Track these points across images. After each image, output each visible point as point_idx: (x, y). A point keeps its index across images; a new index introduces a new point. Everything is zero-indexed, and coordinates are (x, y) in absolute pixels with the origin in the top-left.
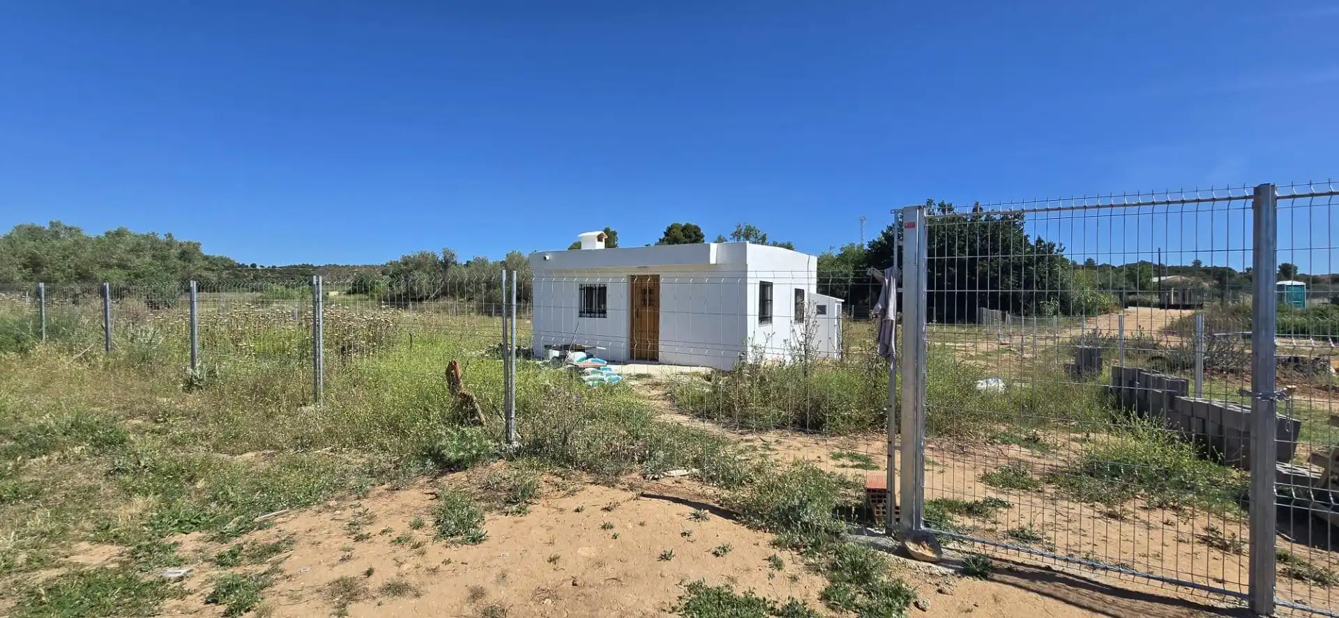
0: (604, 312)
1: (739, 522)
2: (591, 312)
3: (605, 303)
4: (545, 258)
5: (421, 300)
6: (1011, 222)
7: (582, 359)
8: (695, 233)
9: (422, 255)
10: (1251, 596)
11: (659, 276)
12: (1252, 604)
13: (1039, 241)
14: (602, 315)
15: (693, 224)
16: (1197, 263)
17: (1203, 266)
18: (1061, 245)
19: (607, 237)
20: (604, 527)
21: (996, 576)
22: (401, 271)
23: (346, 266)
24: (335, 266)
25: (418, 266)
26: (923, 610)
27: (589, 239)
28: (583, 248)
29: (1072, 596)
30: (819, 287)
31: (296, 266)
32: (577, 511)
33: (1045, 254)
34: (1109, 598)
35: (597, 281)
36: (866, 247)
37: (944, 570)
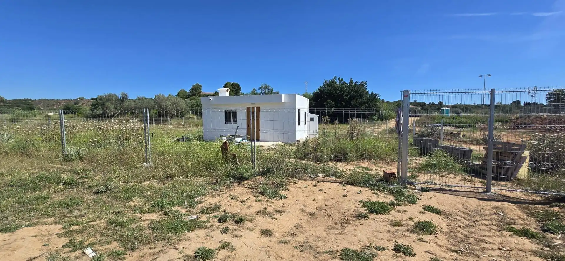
0: (236, 122)
2: (230, 122)
3: (236, 118)
4: (210, 99)
5: (111, 117)
6: (363, 85)
7: (241, 140)
8: (237, 86)
9: (109, 95)
10: (487, 188)
11: (259, 107)
12: (487, 190)
13: (372, 93)
14: (235, 123)
15: (237, 83)
16: (415, 101)
17: (417, 102)
18: (379, 94)
19: (230, 90)
20: (319, 190)
21: (431, 191)
22: (97, 103)
23: (53, 100)
24: (45, 100)
25: (108, 100)
26: (421, 200)
27: (223, 91)
28: (220, 95)
29: (450, 193)
30: (309, 111)
31: (20, 100)
32: (305, 187)
33: (374, 97)
34: (458, 193)
35: (232, 109)
36: (312, 94)
37: (418, 191)
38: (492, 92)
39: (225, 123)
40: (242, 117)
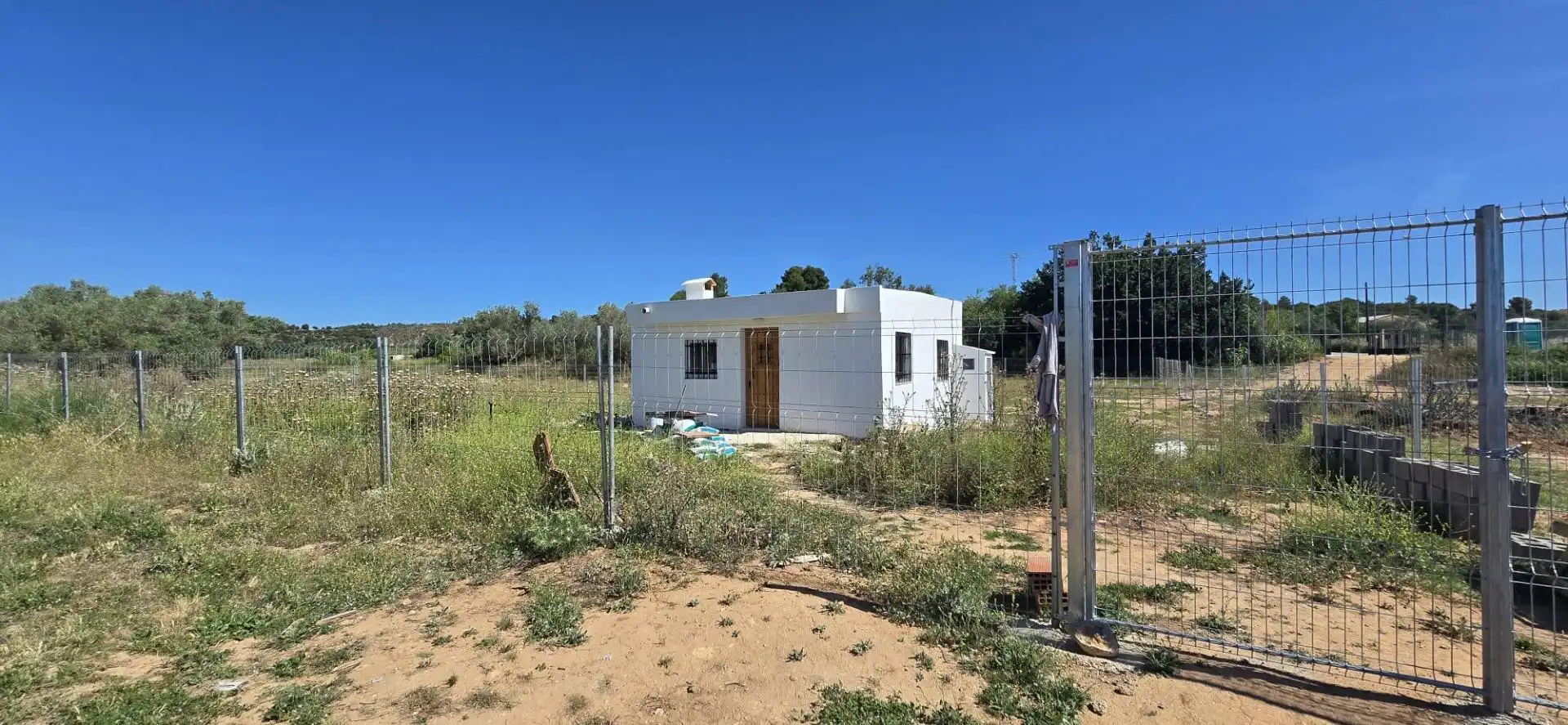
0: (714, 372)
1: (881, 614)
2: (699, 372)
3: (715, 362)
4: (645, 311)
5: (503, 361)
6: (1190, 256)
7: (690, 429)
8: (818, 277)
9: (501, 310)
10: (1486, 692)
11: (777, 329)
12: (1487, 700)
13: (1223, 278)
14: (712, 376)
15: (815, 266)
16: (1412, 299)
17: (1418, 302)
18: (1249, 281)
19: (715, 285)
20: (722, 624)
21: (1184, 673)
22: (474, 330)
23: (412, 325)
24: (400, 325)
25: (496, 323)
26: (1099, 714)
27: (696, 287)
28: (689, 297)
29: (1274, 695)
30: (964, 338)
31: (354, 327)
32: (691, 605)
33: (1230, 292)
34: (1318, 696)
35: (707, 336)
36: (1019, 289)
37: (1121, 666)
38: (1486, 223)
39: (687, 378)
40: (731, 360)
